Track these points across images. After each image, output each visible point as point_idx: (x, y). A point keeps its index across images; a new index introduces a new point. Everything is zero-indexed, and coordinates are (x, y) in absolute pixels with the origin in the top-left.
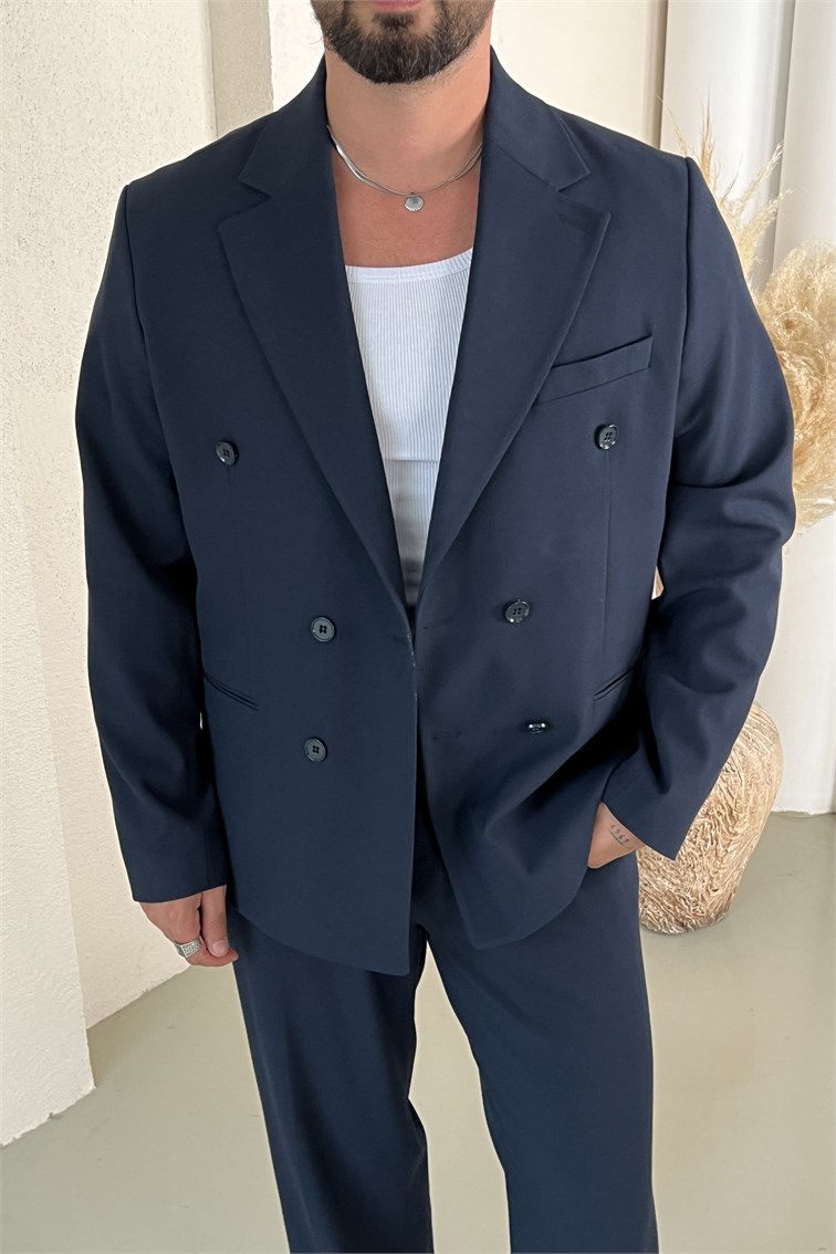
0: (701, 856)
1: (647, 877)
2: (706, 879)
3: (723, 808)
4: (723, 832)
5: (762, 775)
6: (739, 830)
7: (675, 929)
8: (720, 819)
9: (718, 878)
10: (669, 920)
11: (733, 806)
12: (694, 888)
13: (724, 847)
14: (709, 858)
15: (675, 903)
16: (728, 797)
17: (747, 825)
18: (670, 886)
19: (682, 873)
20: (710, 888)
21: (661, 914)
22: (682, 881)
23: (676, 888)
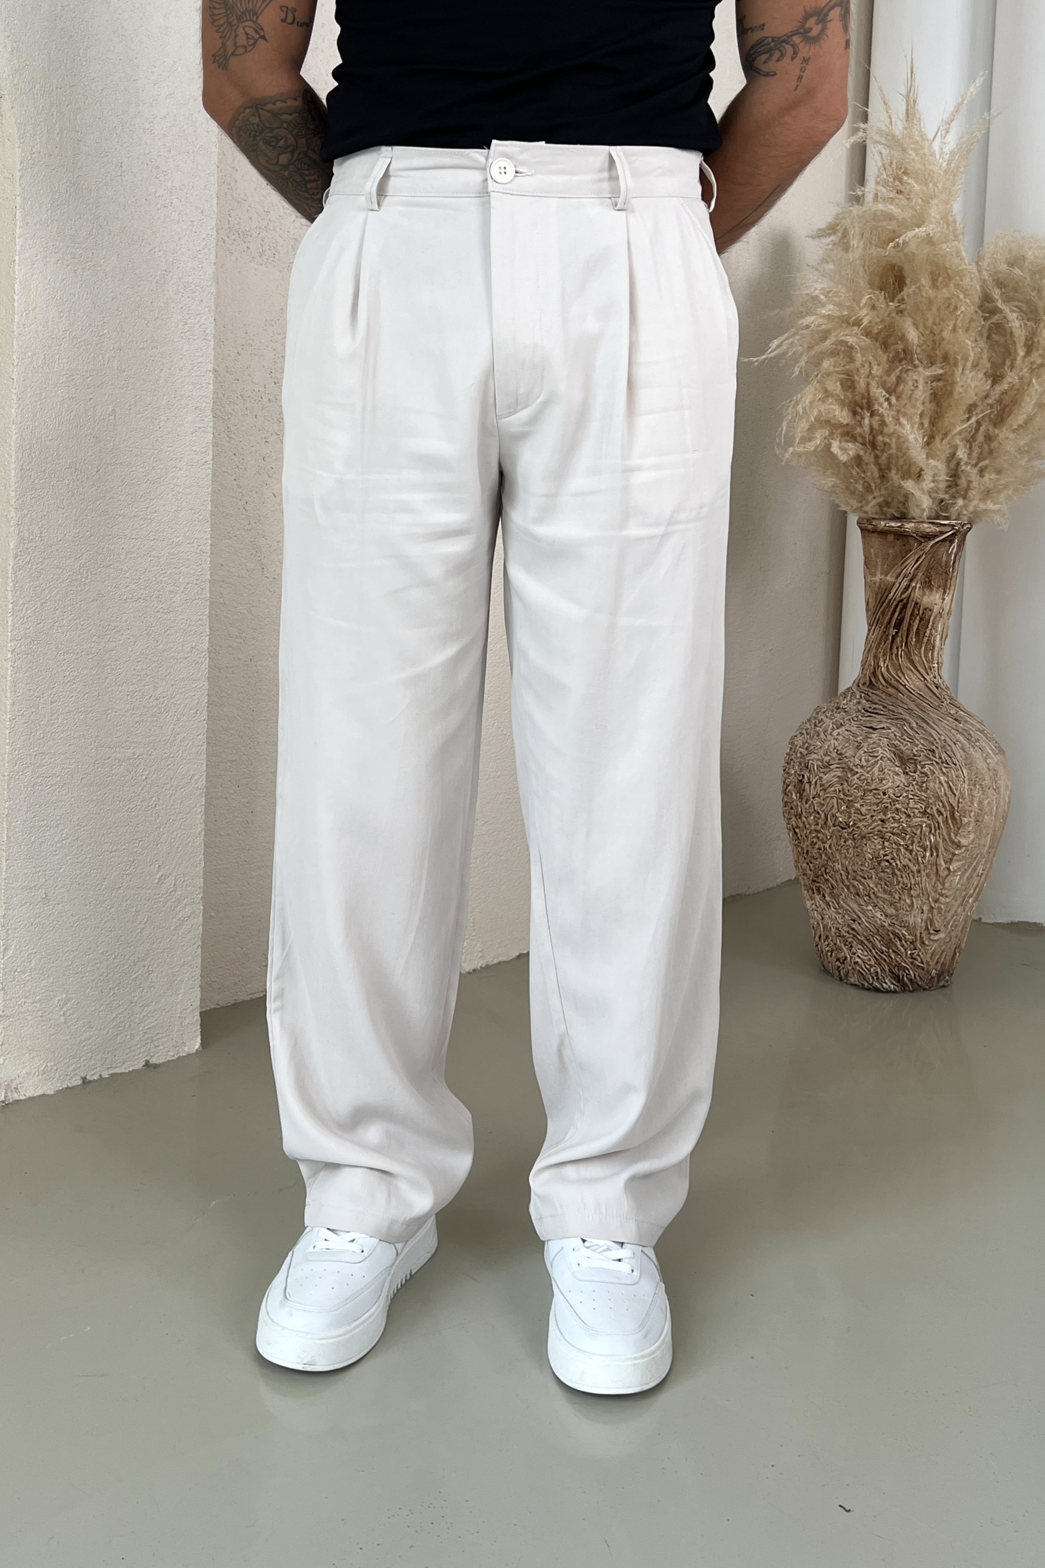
0: (919, 871)
1: (855, 907)
2: (925, 908)
3: (944, 806)
4: (944, 839)
5: (987, 778)
6: (964, 842)
7: (889, 984)
8: (940, 819)
9: (939, 908)
10: (883, 970)
11: (955, 804)
12: (911, 920)
13: (946, 862)
14: (928, 875)
15: (889, 944)
16: (949, 793)
17: (972, 836)
18: (883, 918)
19: (897, 896)
20: (930, 927)
21: (873, 962)
22: (897, 911)
23: (888, 921)
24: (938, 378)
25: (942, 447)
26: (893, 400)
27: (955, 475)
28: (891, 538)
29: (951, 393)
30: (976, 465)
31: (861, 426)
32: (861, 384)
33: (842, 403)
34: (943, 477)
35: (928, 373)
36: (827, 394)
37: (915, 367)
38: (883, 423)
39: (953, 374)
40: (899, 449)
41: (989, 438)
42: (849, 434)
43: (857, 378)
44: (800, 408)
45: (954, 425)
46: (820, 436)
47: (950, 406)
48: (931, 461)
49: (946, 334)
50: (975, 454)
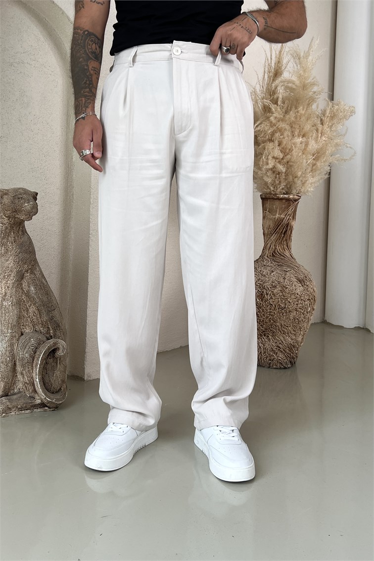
28: (284, 201)
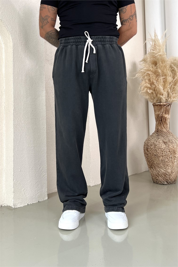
0: (169, 162)
1: (159, 169)
2: (171, 169)
3: (173, 150)
4: (173, 156)
6: (176, 156)
7: (166, 183)
8: (172, 152)
9: (173, 168)
10: (164, 181)
12: (169, 171)
13: (174, 160)
14: (171, 163)
15: (165, 176)
16: (173, 148)
19: (166, 167)
20: (172, 172)
22: (166, 169)
23: (165, 172)
24: (164, 79)
25: (166, 90)
26: (157, 82)
27: (168, 94)
29: (166, 81)
30: (172, 93)
31: (152, 87)
32: (152, 80)
33: (149, 84)
34: (167, 95)
35: (163, 78)
36: (146, 82)
37: (160, 77)
38: (156, 86)
39: (167, 78)
40: (159, 91)
41: (173, 88)
42: (150, 89)
43: (151, 79)
44: (142, 85)
45: (167, 86)
46: (145, 89)
47: (166, 83)
48: (164, 92)
49: (165, 71)
50: (171, 91)
